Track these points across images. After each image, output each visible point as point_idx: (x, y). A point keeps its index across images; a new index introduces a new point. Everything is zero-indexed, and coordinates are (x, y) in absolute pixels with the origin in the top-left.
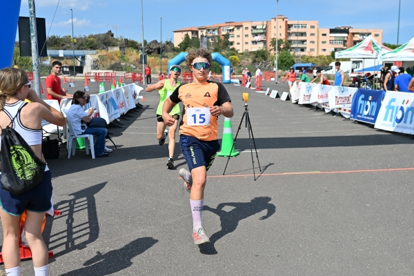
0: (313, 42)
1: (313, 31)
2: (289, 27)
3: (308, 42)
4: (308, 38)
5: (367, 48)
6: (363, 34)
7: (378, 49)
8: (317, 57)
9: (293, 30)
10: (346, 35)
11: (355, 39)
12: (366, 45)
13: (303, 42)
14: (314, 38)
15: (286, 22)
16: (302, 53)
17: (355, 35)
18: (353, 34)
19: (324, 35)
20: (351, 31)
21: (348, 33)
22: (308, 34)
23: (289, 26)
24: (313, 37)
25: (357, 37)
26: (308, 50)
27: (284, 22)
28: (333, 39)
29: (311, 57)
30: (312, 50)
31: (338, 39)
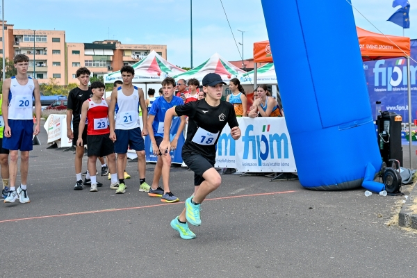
0: (58, 64)
1: (57, 46)
2: (16, 40)
3: (49, 63)
4: (50, 57)
5: (150, 69)
6: (137, 52)
7: (167, 69)
8: (65, 86)
9: (23, 44)
10: (111, 53)
11: (125, 59)
12: (149, 65)
13: (41, 62)
14: (60, 58)
15: (11, 31)
16: (41, 81)
17: (126, 54)
18: (123, 51)
19: (77, 52)
20: (118, 47)
21: (114, 50)
22: (49, 51)
23: (15, 38)
24: (56, 55)
25: (129, 57)
26: (50, 75)
27: (6, 32)
28: (91, 58)
29: (55, 87)
30: (57, 76)
31: (99, 58)
